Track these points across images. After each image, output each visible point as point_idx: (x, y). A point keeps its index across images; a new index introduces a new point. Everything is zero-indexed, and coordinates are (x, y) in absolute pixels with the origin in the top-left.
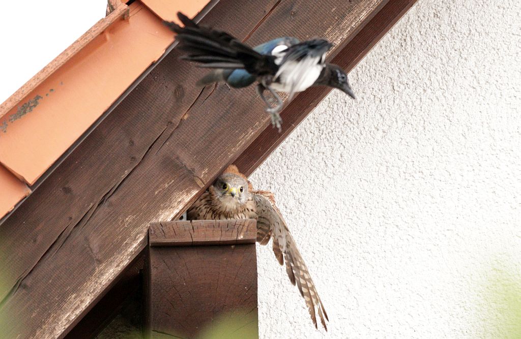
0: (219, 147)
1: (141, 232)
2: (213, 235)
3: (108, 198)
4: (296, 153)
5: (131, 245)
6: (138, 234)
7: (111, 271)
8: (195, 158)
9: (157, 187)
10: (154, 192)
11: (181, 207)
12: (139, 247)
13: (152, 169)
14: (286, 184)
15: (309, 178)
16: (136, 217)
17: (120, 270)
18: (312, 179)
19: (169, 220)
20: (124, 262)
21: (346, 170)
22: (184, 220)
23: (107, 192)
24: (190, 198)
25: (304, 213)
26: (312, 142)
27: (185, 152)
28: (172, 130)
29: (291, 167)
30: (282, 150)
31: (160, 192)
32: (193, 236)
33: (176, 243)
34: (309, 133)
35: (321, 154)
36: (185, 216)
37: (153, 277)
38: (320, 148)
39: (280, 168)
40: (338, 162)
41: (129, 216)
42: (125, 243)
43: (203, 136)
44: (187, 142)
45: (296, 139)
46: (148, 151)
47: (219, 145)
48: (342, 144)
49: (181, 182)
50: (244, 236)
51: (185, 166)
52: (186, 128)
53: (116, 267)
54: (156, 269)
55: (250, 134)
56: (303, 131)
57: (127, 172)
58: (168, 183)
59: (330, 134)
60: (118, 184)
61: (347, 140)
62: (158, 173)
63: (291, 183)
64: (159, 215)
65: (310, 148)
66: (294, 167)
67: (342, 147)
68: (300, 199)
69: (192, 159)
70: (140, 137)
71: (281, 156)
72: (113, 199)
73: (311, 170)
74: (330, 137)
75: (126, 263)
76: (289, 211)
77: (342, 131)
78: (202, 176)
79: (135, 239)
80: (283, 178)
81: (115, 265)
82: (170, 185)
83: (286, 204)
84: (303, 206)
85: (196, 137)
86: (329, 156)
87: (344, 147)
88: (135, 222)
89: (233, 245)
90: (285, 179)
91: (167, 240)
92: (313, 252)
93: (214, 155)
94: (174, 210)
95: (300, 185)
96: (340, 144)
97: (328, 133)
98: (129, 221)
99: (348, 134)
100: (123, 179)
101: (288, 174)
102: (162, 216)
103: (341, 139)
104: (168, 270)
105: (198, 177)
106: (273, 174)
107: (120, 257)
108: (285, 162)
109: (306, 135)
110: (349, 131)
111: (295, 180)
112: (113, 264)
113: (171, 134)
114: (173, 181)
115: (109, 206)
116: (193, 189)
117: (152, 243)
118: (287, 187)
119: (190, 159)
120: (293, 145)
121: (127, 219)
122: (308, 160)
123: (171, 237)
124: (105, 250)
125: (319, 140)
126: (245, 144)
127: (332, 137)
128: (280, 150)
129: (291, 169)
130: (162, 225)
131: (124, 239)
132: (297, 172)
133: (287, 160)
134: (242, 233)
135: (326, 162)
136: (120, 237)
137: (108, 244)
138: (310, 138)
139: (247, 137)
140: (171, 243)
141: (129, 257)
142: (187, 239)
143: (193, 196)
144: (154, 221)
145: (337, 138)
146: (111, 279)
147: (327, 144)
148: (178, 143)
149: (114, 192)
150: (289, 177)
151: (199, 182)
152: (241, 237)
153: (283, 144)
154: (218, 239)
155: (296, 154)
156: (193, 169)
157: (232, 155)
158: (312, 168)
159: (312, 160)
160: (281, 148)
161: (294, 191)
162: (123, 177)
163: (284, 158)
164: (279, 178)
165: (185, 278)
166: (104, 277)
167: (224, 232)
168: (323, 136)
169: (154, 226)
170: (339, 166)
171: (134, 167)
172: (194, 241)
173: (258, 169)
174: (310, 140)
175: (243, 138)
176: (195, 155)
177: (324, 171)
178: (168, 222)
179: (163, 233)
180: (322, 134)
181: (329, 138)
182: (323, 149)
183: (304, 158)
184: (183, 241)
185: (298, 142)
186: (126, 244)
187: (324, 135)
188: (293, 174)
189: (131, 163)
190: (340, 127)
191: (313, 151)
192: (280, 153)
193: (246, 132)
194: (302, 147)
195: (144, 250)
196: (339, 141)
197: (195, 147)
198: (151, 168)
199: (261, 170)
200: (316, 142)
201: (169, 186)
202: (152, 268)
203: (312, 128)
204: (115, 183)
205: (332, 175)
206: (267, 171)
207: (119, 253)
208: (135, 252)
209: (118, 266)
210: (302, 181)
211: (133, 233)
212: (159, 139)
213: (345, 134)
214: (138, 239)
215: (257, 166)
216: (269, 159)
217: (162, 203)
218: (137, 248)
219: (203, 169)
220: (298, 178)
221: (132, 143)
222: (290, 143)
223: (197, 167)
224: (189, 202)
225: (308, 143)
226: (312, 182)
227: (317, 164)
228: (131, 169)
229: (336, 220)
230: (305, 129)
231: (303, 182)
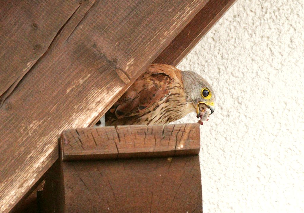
0: (148, 30)
1: (50, 142)
2: (145, 143)
3: (7, 98)
4: (232, 38)
5: (37, 158)
6: (46, 144)
7: (13, 193)
8: (118, 45)
9: (69, 84)
10: (65, 89)
11: (100, 108)
12: (47, 161)
13: (62, 60)
14: (220, 78)
15: (251, 70)
16: (43, 123)
17: (23, 191)
18: (255, 72)
19: (85, 126)
20: (29, 181)
21: (298, 59)
22: (102, 125)
23: (5, 90)
24: (112, 97)
25: (246, 116)
26: (253, 24)
27: (104, 39)
28: (87, 10)
29: (226, 56)
30: (215, 34)
31: (72, 90)
32: (118, 146)
33: (97, 155)
34: (249, 12)
35: (265, 39)
36: (103, 120)
37: (67, 201)
38: (264, 31)
39: (213, 58)
40: (288, 49)
41: (34, 122)
42: (29, 156)
43: (127, 17)
44: (107, 25)
45: (231, 20)
46: (55, 37)
47: (147, 28)
48: (291, 25)
49: (100, 77)
50: (185, 146)
51: (104, 55)
52: (104, 6)
53: (19, 188)
54: (70, 190)
55: (188, 13)
56: (241, 9)
57: (29, 65)
58: (83, 79)
59: (277, 13)
60: (18, 81)
61: (298, 21)
62: (69, 65)
63: (227, 77)
64: (72, 120)
65: (250, 32)
66: (231, 56)
67: (292, 30)
68: (239, 98)
69: (112, 47)
70: (45, 18)
71: (213, 43)
72: (13, 99)
73: (253, 60)
74: (276, 16)
75: (31, 182)
76: (225, 113)
77: (292, 9)
78: (127, 68)
79: (42, 152)
80: (217, 71)
81: (18, 186)
82: (86, 81)
83: (221, 104)
84: (243, 106)
85: (118, 18)
86: (275, 41)
87: (295, 30)
88: (42, 129)
89: (170, 156)
90: (219, 72)
91: (85, 151)
92: (258, 166)
93: (142, 41)
94: (92, 113)
95: (239, 79)
96: (289, 26)
97: (274, 12)
98: (34, 128)
99: (300, 13)
100: (25, 74)
101: (223, 65)
102: (77, 121)
103: (290, 19)
104: (86, 191)
105: (121, 70)
106: (204, 66)
107: (23, 175)
108: (219, 50)
109: (245, 15)
110: (301, 8)
111: (232, 73)
112: (14, 184)
113: (86, 15)
114: (89, 75)
115: (7, 109)
116: (116, 85)
117: (65, 157)
118: (222, 83)
119: (110, 47)
120: (229, 28)
121: (31, 125)
122: (248, 47)
123: (91, 147)
124: (4, 167)
125: (263, 21)
126: (180, 26)
127: (279, 17)
128: (212, 35)
129: (227, 59)
130: (78, 133)
131: (27, 152)
132: (235, 62)
133: (221, 47)
134: (182, 142)
135: (272, 49)
136: (23, 149)
137: (8, 158)
138: (250, 18)
139: (183, 17)
140: (91, 155)
141: (35, 175)
142: (112, 151)
143: (115, 94)
144: (66, 127)
145: (285, 18)
146: (13, 203)
147: (272, 26)
148: (94, 27)
149: (14, 91)
150: (224, 69)
151: (123, 76)
152: (181, 147)
153: (216, 26)
154: (151, 150)
155: (233, 40)
156: (115, 60)
157: (164, 40)
158: (254, 57)
159: (254, 47)
160: (214, 32)
161: (231, 88)
162: (25, 70)
163: (217, 44)
164: (212, 71)
165: (109, 201)
166: (4, 201)
167: (158, 141)
168: (267, 16)
169: (69, 134)
170: (289, 54)
171: (38, 58)
172: (120, 152)
173: (184, 60)
174: (250, 21)
175: (178, 18)
176: (117, 42)
177: (270, 60)
178: (85, 129)
179: (80, 143)
180: (266, 13)
181: (274, 18)
182: (267, 33)
183: (243, 45)
184: (106, 153)
185: (235, 24)
186: (31, 157)
187: (268, 14)
188: (230, 66)
189: (34, 53)
190: (289, 4)
191: (254, 35)
192: (213, 38)
193: (182, 10)
194: (241, 31)
195: (54, 164)
196: (287, 22)
197: (116, 31)
198: (61, 58)
199: (188, 61)
200: (258, 23)
201: (84, 82)
202: (66, 189)
203: (253, 5)
204: (14, 79)
205: (280, 65)
206: (197, 62)
207: (22, 170)
208: (43, 168)
209: (21, 186)
210: (241, 74)
211: (40, 144)
212: (70, 22)
213: (295, 12)
214: (46, 151)
215: (184, 56)
216: (198, 47)
217: (76, 104)
218: (46, 163)
219: (128, 59)
220: (236, 71)
221: (35, 26)
222: (225, 26)
223: (120, 57)
224: (111, 102)
225: (247, 26)
226: (254, 75)
227: (261, 52)
228: (35, 61)
229: (286, 125)
230: (243, 7)
231: (242, 76)
